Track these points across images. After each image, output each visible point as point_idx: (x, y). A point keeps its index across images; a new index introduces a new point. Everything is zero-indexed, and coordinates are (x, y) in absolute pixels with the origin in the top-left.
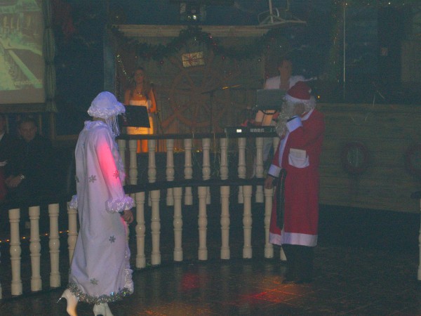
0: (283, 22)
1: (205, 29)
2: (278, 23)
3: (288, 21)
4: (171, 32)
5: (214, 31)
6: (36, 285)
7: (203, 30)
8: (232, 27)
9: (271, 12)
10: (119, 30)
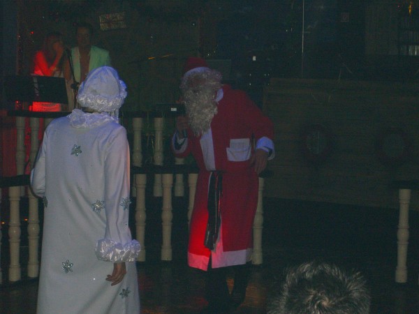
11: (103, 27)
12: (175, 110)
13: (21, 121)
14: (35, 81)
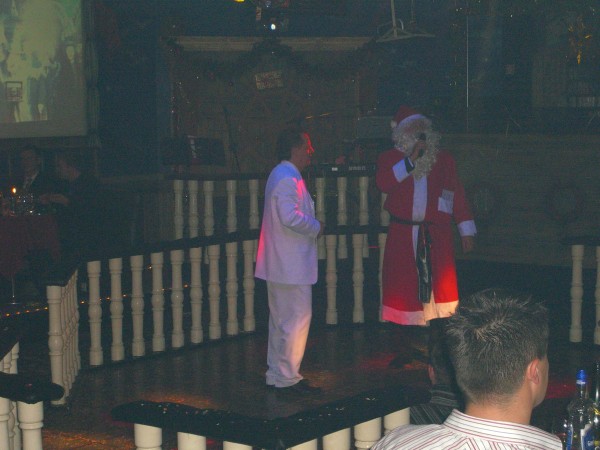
0: (409, 36)
1: (285, 42)
2: (401, 37)
3: (416, 35)
4: (242, 45)
5: (296, 44)
6: (118, 354)
7: (282, 43)
8: (318, 38)
9: (394, 24)
10: (178, 43)
11: (260, 85)
12: (336, 169)
13: (178, 184)
14: (192, 142)
